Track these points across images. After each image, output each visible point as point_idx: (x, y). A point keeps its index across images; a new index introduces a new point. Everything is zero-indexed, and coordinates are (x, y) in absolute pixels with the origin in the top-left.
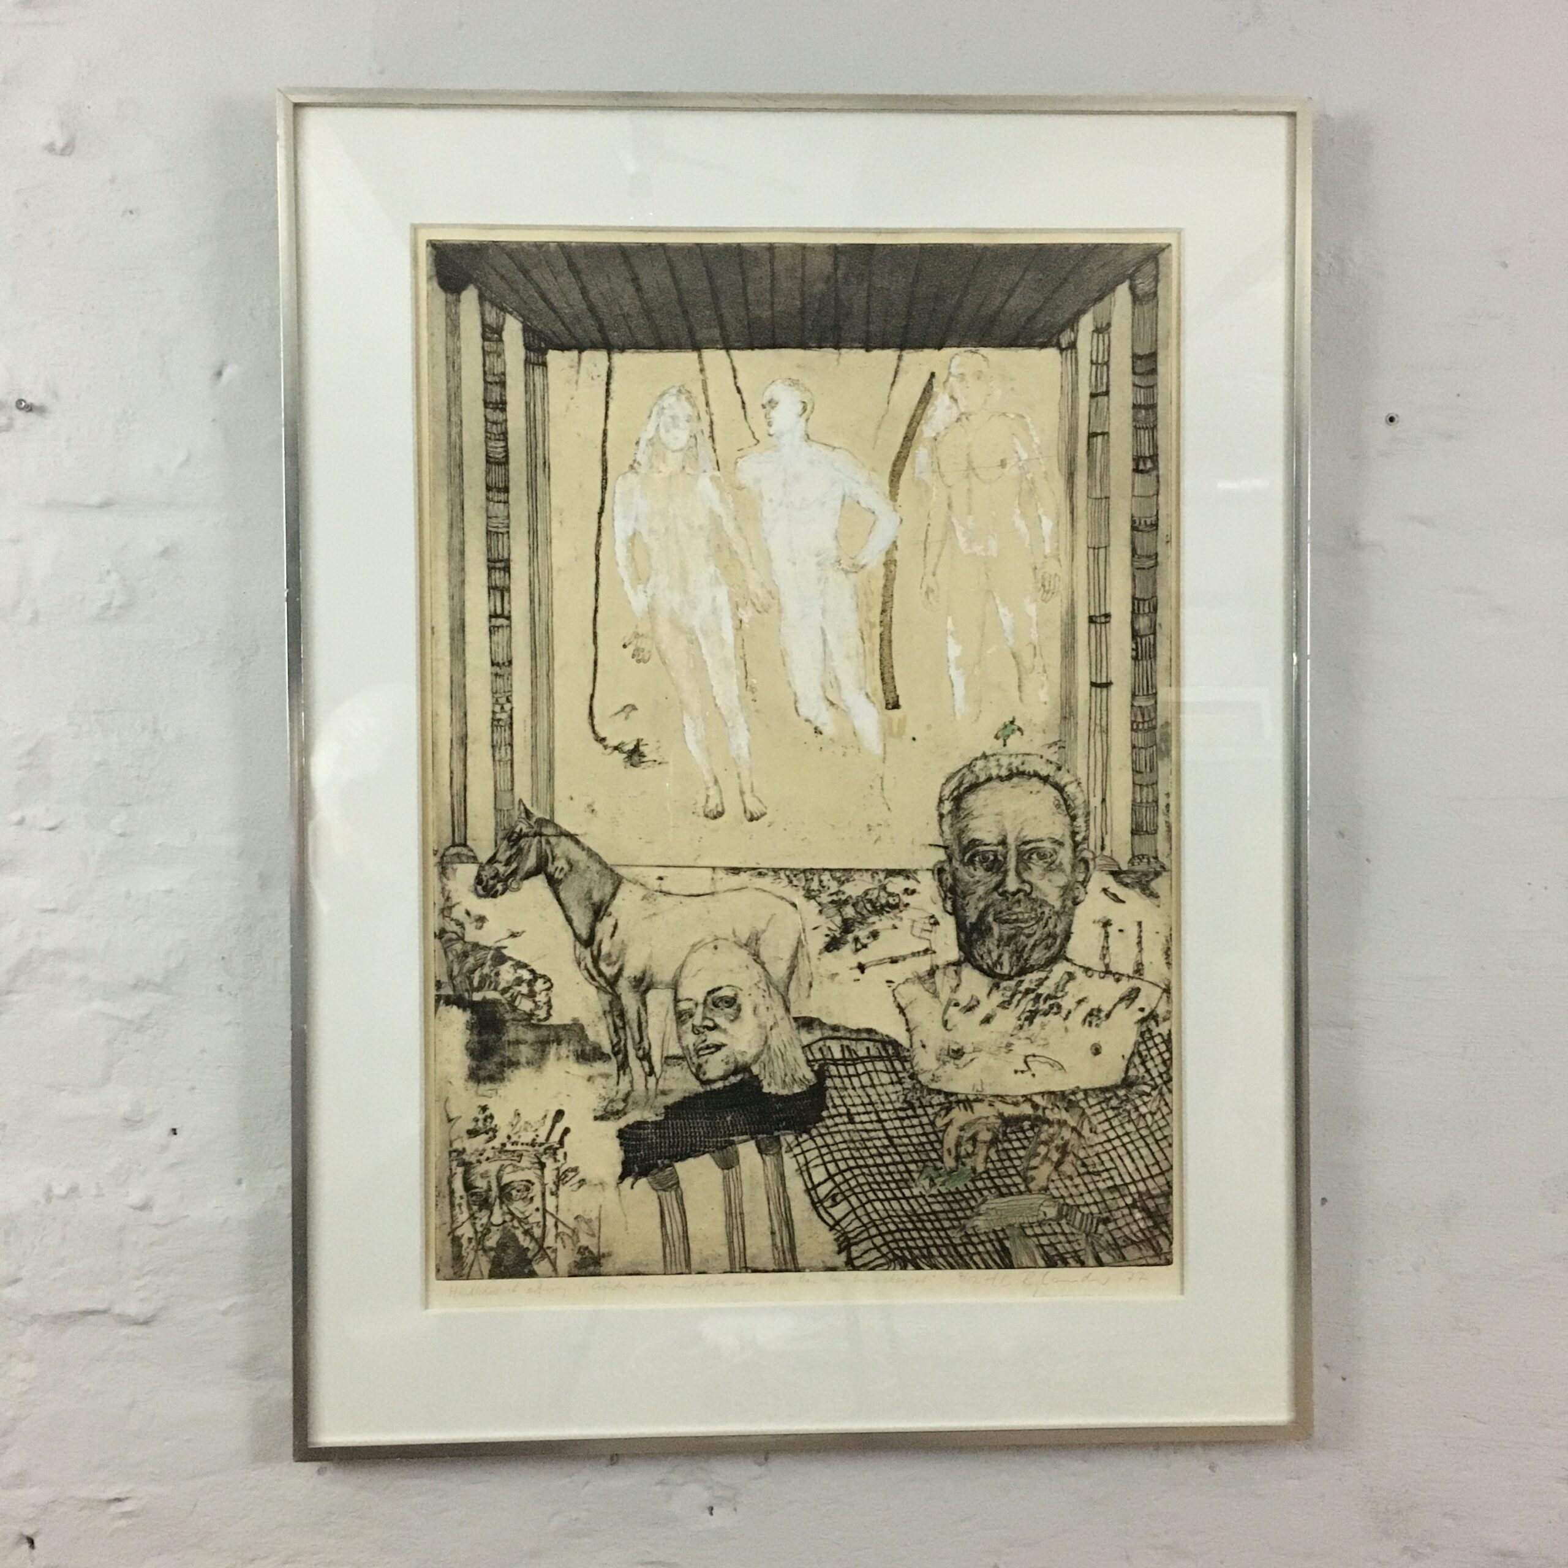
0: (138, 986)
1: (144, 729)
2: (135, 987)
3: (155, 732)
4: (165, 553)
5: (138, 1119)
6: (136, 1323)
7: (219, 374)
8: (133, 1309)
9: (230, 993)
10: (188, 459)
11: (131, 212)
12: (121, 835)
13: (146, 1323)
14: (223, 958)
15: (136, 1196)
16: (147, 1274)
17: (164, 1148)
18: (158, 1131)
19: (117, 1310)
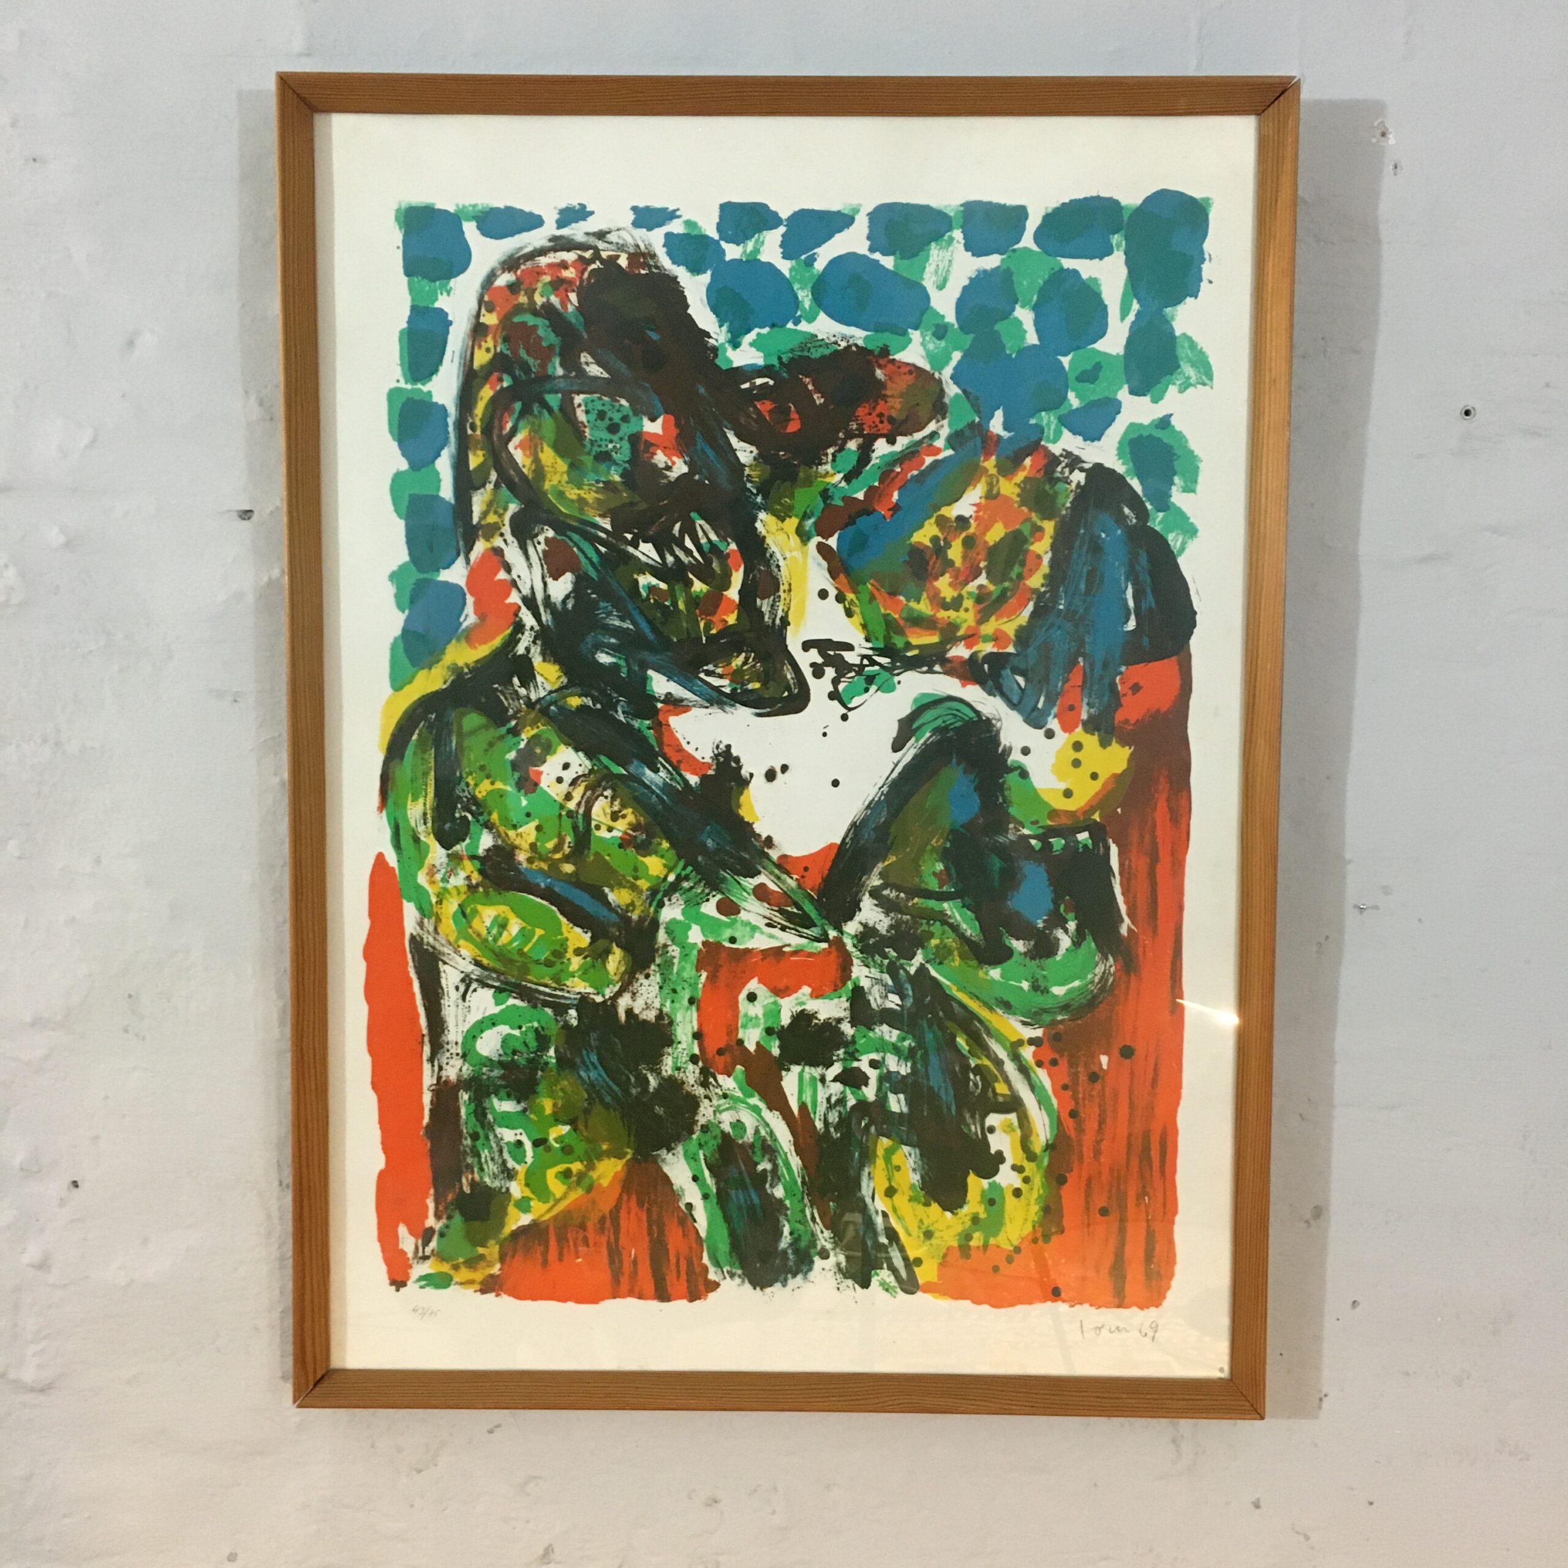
0: (38, 1023)
1: (45, 741)
2: (33, 1024)
3: (58, 744)
4: (68, 544)
5: (35, 1169)
6: (32, 1390)
7: (131, 344)
8: (28, 1375)
9: (137, 1035)
10: (94, 441)
11: (34, 160)
12: (20, 858)
13: (42, 1390)
14: (130, 996)
15: (32, 1253)
16: (44, 1338)
17: (63, 1202)
18: (57, 1186)
19: (12, 1375)
